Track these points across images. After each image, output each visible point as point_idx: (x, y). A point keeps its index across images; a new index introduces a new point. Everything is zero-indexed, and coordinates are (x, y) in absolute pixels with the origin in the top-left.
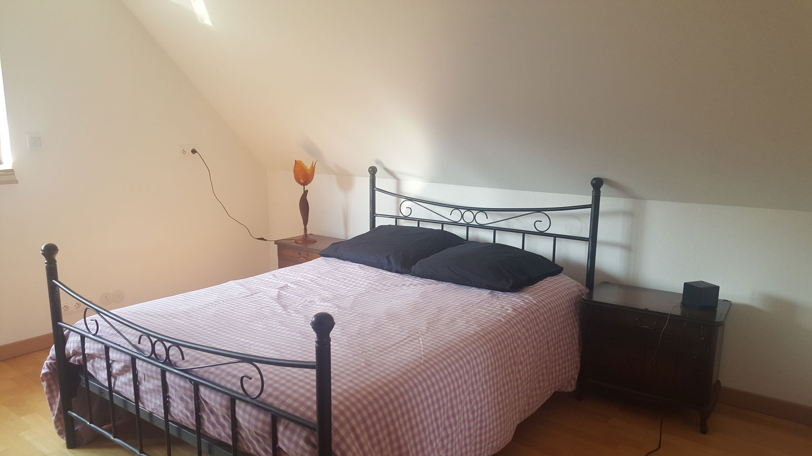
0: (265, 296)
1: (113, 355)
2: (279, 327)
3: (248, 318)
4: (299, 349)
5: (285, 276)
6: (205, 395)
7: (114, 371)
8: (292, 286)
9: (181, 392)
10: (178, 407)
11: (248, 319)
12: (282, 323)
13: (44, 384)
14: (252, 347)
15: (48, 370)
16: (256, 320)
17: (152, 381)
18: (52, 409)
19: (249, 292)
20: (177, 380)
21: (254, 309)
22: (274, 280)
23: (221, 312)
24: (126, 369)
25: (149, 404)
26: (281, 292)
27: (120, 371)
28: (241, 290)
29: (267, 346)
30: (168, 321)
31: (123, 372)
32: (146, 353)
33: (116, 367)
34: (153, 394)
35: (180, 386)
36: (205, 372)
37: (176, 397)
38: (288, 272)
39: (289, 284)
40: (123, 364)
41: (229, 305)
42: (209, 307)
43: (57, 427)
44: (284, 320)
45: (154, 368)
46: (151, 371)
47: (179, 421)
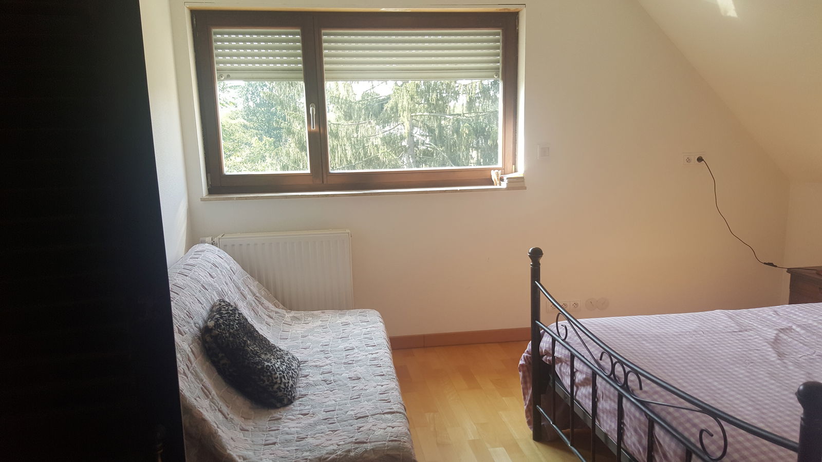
0: (757, 336)
1: (577, 364)
2: (767, 379)
3: (729, 358)
4: (788, 415)
5: (791, 315)
6: (659, 435)
7: (577, 381)
8: (798, 329)
9: (636, 423)
10: (631, 437)
11: (728, 360)
12: (771, 375)
13: (521, 374)
14: (725, 395)
15: (524, 363)
16: (738, 363)
17: (609, 402)
18: (525, 399)
19: (737, 327)
20: (633, 409)
21: (739, 350)
22: (774, 317)
23: (698, 345)
24: (587, 382)
25: (605, 425)
26: (781, 335)
27: (582, 382)
28: (729, 323)
29: (745, 400)
30: (637, 342)
31: (584, 383)
32: (607, 371)
33: (579, 377)
34: (609, 415)
35: (635, 417)
36: (662, 410)
37: (630, 427)
38: (796, 311)
39: (794, 327)
40: (584, 376)
41: (709, 338)
42: (686, 336)
43: (527, 417)
44: (776, 372)
45: (612, 389)
46: (609, 392)
47: (631, 452)
